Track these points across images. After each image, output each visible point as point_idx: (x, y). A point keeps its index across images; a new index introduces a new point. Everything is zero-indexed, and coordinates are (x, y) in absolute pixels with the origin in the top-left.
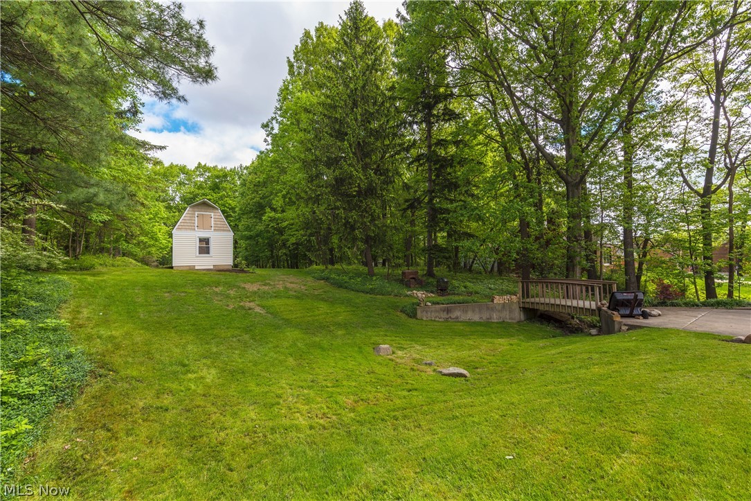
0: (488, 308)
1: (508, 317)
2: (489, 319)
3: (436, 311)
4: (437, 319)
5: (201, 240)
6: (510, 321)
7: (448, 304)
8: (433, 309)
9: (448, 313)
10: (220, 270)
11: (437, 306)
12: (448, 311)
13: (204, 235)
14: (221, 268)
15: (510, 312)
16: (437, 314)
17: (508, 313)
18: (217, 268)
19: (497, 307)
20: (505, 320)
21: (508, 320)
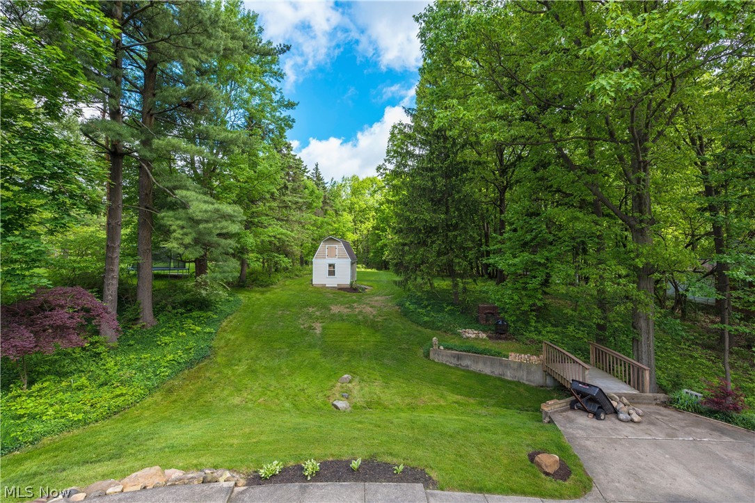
0: (501, 364)
1: (525, 377)
2: (501, 375)
3: (447, 356)
4: (448, 364)
5: (330, 265)
6: (527, 383)
7: (461, 351)
8: (444, 354)
9: (458, 360)
10: (341, 289)
11: (450, 351)
12: (459, 358)
13: (331, 261)
14: (342, 286)
15: (528, 373)
16: (448, 359)
17: (525, 373)
18: (340, 287)
19: (512, 365)
20: (521, 381)
21: (525, 382)
